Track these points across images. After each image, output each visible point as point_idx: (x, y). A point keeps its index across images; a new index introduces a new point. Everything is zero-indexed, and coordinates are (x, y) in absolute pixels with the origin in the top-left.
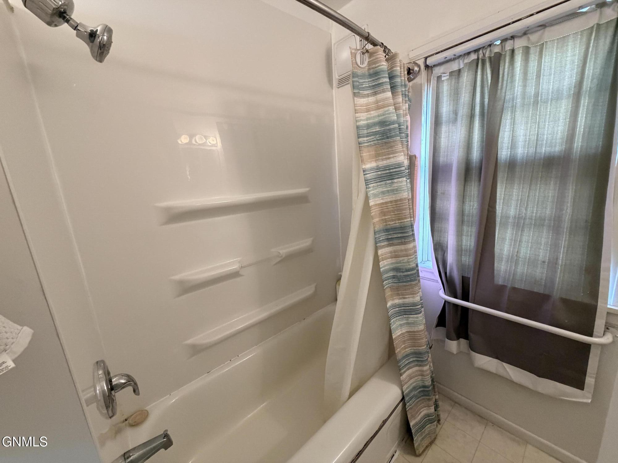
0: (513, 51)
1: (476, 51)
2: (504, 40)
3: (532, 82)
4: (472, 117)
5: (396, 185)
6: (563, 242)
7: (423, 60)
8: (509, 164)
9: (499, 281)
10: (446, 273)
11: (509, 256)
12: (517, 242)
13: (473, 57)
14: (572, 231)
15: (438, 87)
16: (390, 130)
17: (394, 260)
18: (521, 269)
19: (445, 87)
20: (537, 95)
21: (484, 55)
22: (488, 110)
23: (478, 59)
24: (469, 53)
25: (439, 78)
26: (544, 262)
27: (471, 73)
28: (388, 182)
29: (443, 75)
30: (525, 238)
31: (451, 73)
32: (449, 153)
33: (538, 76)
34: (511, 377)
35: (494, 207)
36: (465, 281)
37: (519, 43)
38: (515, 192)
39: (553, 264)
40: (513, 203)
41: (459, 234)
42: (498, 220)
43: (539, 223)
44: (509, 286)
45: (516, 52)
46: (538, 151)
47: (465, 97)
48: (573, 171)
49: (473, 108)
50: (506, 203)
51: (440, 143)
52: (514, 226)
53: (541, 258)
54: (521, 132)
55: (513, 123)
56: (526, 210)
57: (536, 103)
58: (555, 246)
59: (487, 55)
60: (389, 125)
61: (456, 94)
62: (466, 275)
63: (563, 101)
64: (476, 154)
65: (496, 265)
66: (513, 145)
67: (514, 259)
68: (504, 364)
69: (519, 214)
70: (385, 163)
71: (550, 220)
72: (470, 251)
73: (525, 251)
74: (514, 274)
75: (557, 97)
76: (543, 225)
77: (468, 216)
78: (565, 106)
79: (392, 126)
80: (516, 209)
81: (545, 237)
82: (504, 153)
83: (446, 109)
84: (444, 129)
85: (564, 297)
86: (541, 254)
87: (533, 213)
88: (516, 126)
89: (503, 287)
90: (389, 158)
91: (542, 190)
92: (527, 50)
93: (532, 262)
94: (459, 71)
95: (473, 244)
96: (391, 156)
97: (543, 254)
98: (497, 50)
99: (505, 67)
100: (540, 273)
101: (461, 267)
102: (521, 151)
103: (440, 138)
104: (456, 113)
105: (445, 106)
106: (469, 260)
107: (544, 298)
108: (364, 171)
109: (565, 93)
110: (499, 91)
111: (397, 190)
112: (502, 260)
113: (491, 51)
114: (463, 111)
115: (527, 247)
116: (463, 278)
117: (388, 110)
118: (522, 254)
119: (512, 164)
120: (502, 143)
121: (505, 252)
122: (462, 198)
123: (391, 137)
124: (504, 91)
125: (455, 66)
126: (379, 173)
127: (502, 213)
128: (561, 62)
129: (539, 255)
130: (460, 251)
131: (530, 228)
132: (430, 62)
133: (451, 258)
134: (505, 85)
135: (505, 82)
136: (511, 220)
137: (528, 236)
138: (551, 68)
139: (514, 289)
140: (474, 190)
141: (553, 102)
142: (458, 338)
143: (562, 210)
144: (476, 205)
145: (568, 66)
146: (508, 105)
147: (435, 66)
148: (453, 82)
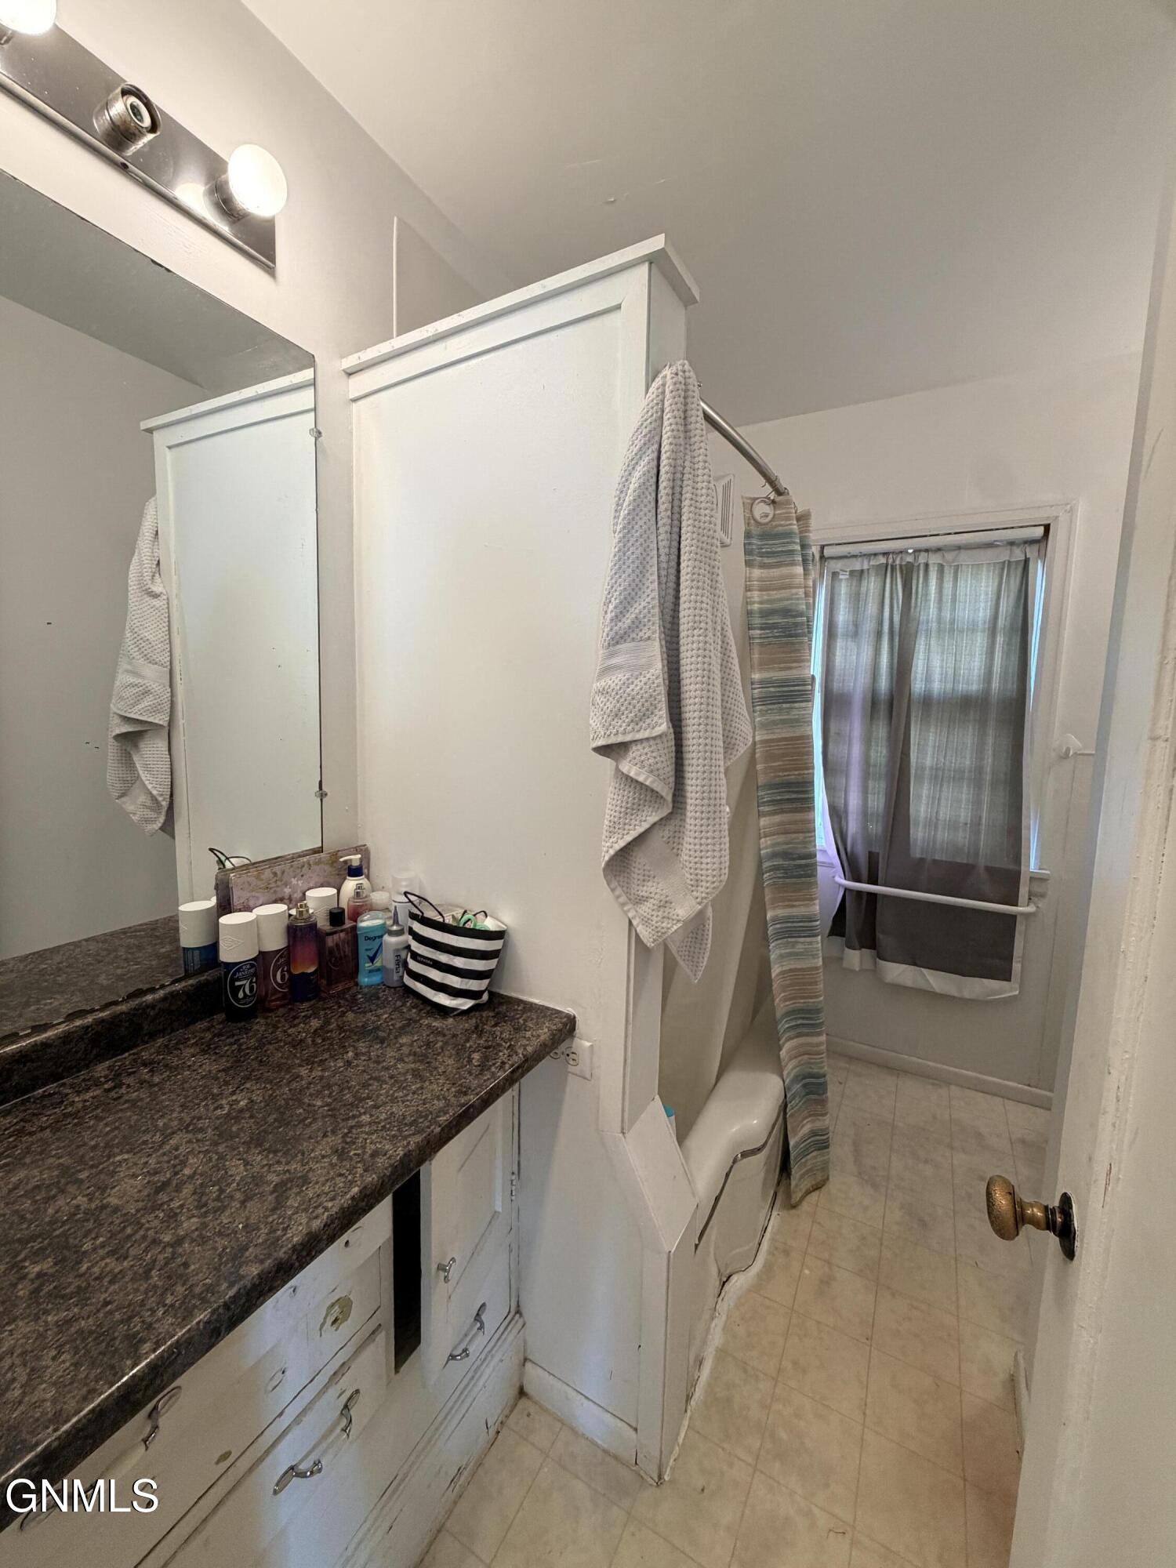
0: (927, 565)
1: (885, 554)
2: (917, 551)
3: (947, 606)
4: (879, 634)
5: (795, 712)
6: (986, 798)
7: (819, 548)
8: (924, 699)
9: (917, 853)
10: (846, 849)
11: (926, 817)
12: (935, 801)
13: (882, 560)
14: (994, 784)
15: (833, 588)
16: (796, 625)
17: (781, 838)
18: (943, 836)
19: (843, 589)
20: (952, 622)
21: (894, 561)
22: (900, 629)
23: (887, 565)
24: (875, 555)
25: (835, 575)
26: (966, 824)
27: (879, 579)
28: (784, 705)
29: (841, 573)
30: (944, 795)
31: (852, 573)
32: (846, 678)
33: (954, 600)
34: (932, 987)
35: (908, 755)
36: (872, 858)
37: (934, 559)
38: (931, 737)
39: (976, 824)
40: (930, 751)
41: (865, 791)
42: (913, 772)
43: (958, 776)
44: (929, 858)
45: (931, 568)
46: (956, 688)
47: (871, 609)
48: (993, 715)
49: (880, 623)
50: (922, 750)
51: (834, 661)
52: (931, 779)
53: (962, 820)
54: (936, 662)
55: (928, 650)
56: (945, 758)
57: (952, 630)
58: (977, 803)
59: (898, 562)
60: (795, 616)
61: (856, 599)
62: (873, 850)
63: (979, 634)
64: (884, 684)
65: (911, 832)
66: (928, 679)
67: (932, 823)
68: (923, 969)
69: (937, 764)
70: (782, 675)
71: (970, 771)
72: (878, 815)
73: (945, 813)
74: (934, 842)
75: (973, 629)
76: (962, 778)
77: (875, 766)
78: (980, 641)
79: (799, 620)
80: (933, 758)
81: (966, 794)
82: (918, 686)
83: (842, 617)
84: (840, 643)
85: (989, 865)
86: (962, 814)
87: (951, 763)
88: (931, 654)
89: (922, 860)
90: (790, 668)
91: (961, 735)
92: (941, 568)
93: (953, 825)
94: (862, 571)
95: (882, 805)
96: (794, 665)
97: (964, 815)
98: (910, 559)
99: (918, 584)
100: (962, 837)
101: (868, 839)
102: (936, 687)
103: (835, 655)
104: (856, 625)
105: (841, 613)
106: (876, 828)
107: (967, 869)
108: (752, 683)
109: (980, 625)
110: (912, 610)
111: (797, 720)
112: (919, 825)
113: (901, 558)
114: (868, 626)
115: (947, 807)
116: (871, 854)
117: (797, 594)
118: (941, 816)
119: (927, 701)
120: (916, 673)
121: (922, 814)
122: (868, 741)
123: (796, 636)
124: (918, 609)
125: (857, 565)
126: (772, 689)
127: (917, 763)
128: (975, 590)
129: (960, 816)
130: (865, 814)
131: (949, 782)
132: (828, 552)
133: (853, 827)
134: (919, 604)
135: (919, 600)
136: (927, 772)
137: (948, 792)
138: (966, 595)
139: (935, 861)
140: (881, 731)
141: (969, 633)
142: (862, 946)
143: (982, 759)
144: (884, 751)
145: (982, 597)
146: (923, 627)
147: (832, 558)
148: (854, 584)
